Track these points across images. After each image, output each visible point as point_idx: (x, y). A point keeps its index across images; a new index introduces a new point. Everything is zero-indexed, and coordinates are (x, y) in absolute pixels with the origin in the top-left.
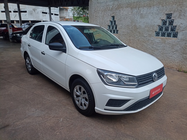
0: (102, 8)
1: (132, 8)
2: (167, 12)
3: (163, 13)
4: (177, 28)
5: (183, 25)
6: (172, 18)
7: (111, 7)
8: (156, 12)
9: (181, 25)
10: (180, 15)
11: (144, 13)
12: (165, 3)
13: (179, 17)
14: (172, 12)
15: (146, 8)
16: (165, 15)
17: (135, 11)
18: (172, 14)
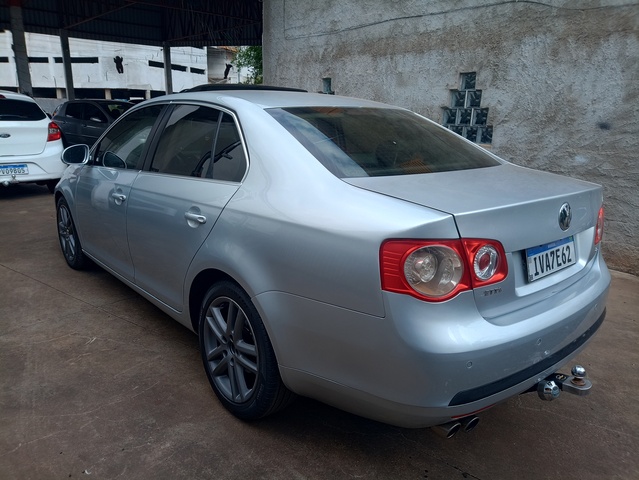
0: (296, 54)
1: (374, 57)
2: (462, 69)
3: (453, 72)
4: (490, 115)
5: (503, 107)
6: (477, 87)
7: (321, 53)
8: (435, 68)
9: (499, 107)
10: (495, 77)
11: (408, 69)
12: (456, 43)
13: (493, 84)
14: (475, 69)
15: (410, 57)
16: (458, 76)
17: (383, 63)
18: (475, 73)
